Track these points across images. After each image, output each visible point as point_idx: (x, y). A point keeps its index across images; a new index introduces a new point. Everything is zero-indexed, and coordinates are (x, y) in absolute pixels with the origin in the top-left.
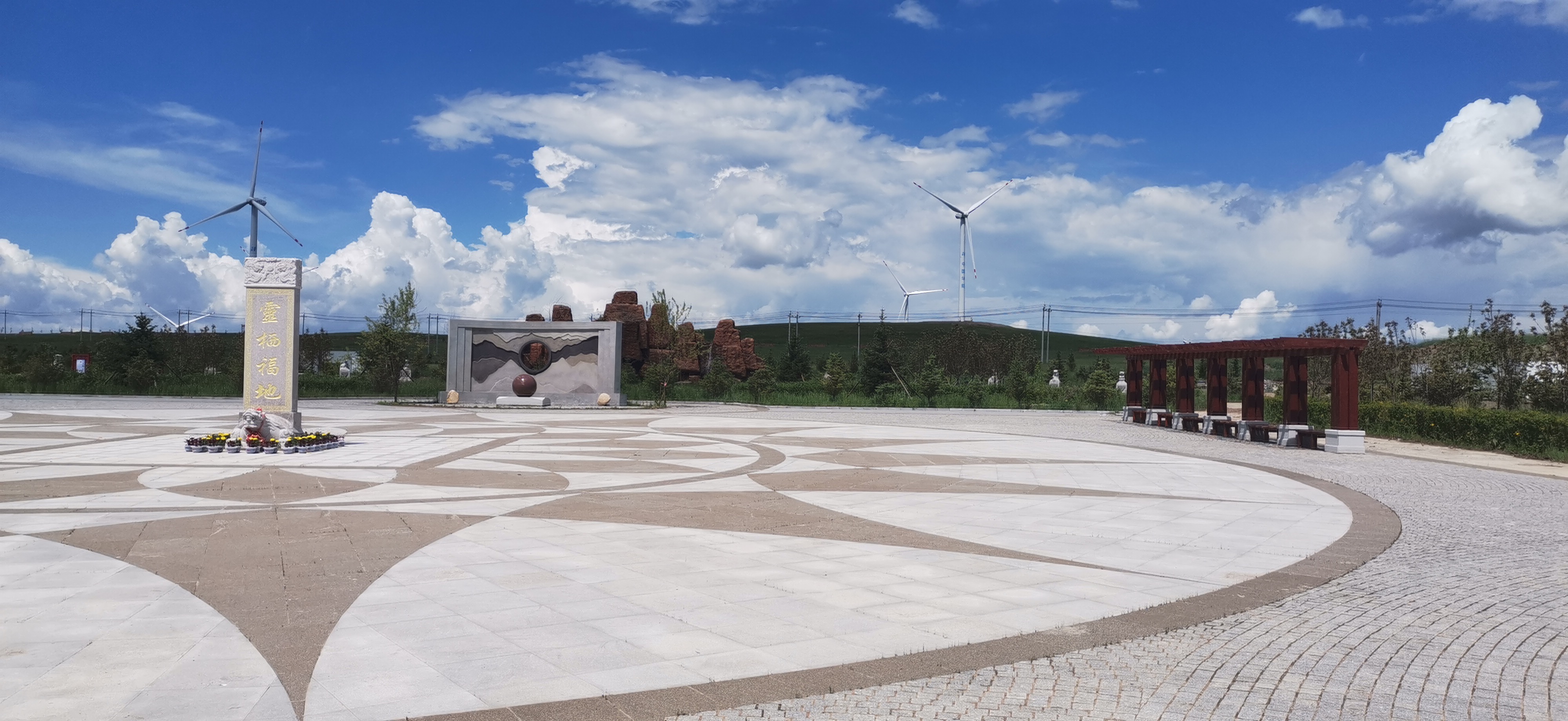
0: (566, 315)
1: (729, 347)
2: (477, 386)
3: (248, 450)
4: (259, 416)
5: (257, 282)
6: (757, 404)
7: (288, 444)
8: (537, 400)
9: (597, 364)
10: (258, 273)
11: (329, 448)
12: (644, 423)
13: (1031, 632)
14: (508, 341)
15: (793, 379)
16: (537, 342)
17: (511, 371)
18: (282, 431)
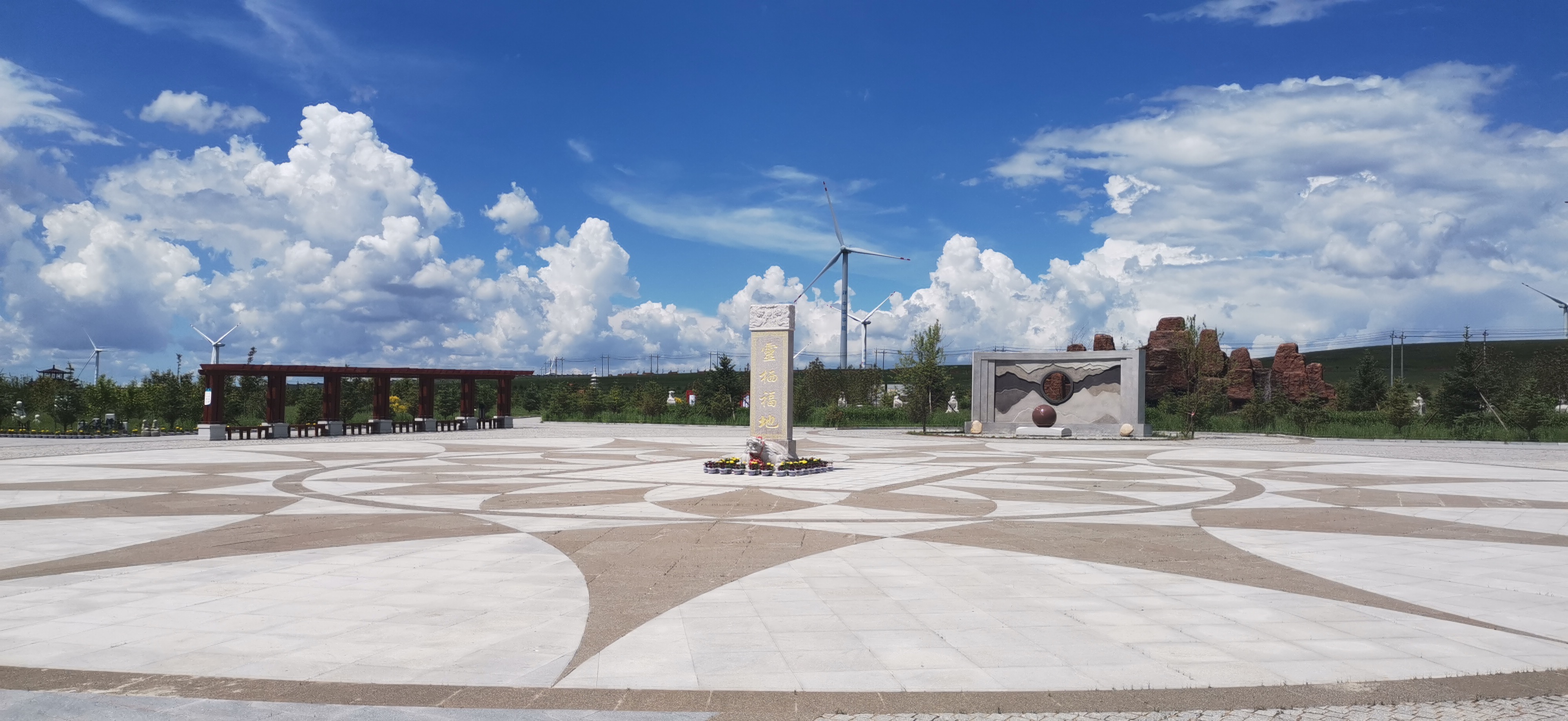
0: (1108, 344)
1: (1291, 373)
2: (1000, 416)
3: (749, 472)
4: (759, 442)
5: (759, 326)
6: (1304, 436)
7: (781, 468)
8: (1056, 430)
9: (1119, 394)
10: (760, 319)
11: (817, 472)
12: (1144, 454)
13: (1301, 684)
14: (1030, 372)
15: (1365, 408)
16: (1057, 372)
17: (1033, 401)
18: (778, 455)
